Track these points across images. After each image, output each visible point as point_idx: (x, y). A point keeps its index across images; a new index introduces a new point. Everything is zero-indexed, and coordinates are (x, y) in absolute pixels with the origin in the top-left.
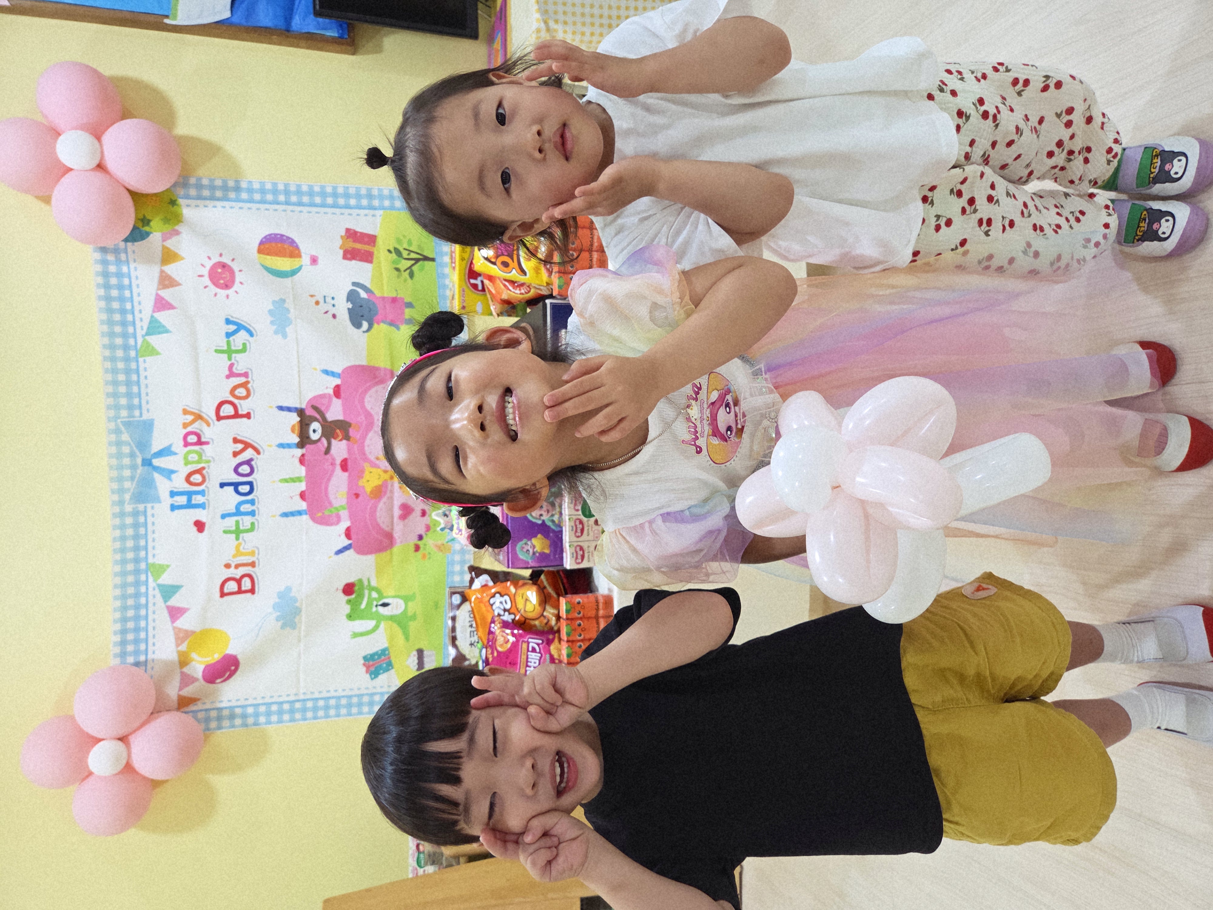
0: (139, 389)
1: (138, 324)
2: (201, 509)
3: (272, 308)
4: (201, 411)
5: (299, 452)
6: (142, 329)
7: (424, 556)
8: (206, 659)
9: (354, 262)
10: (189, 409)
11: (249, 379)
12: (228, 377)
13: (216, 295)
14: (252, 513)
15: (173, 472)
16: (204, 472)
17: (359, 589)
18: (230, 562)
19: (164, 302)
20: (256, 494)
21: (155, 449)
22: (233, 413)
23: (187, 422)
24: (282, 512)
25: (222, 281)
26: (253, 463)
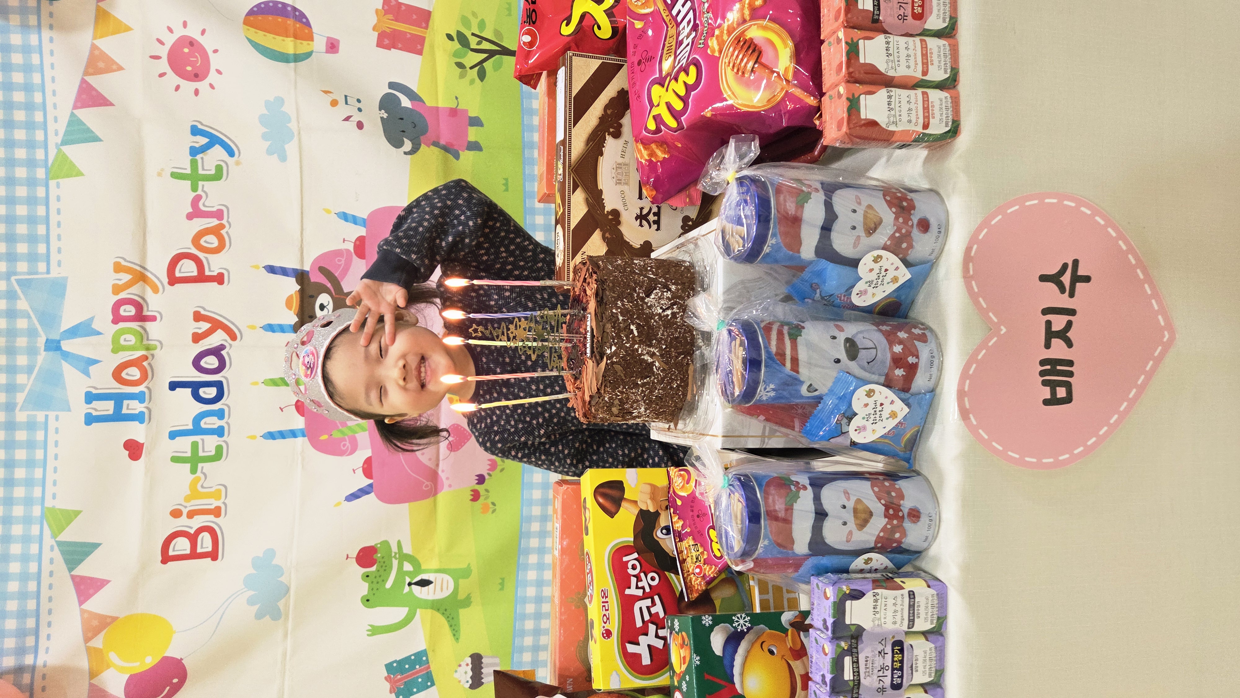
0: (48, 229)
1: (51, 126)
2: (136, 423)
3: (266, 112)
4: (143, 268)
6: (56, 134)
7: (485, 509)
8: (132, 666)
9: (392, 49)
10: (124, 263)
11: (224, 222)
12: (190, 217)
13: (177, 88)
14: (220, 432)
15: (95, 362)
16: (145, 364)
17: (383, 558)
18: (179, 507)
19: (94, 93)
20: (226, 403)
21: (66, 325)
22: (195, 273)
23: (120, 283)
24: (266, 431)
25: (189, 68)
26: (224, 352)
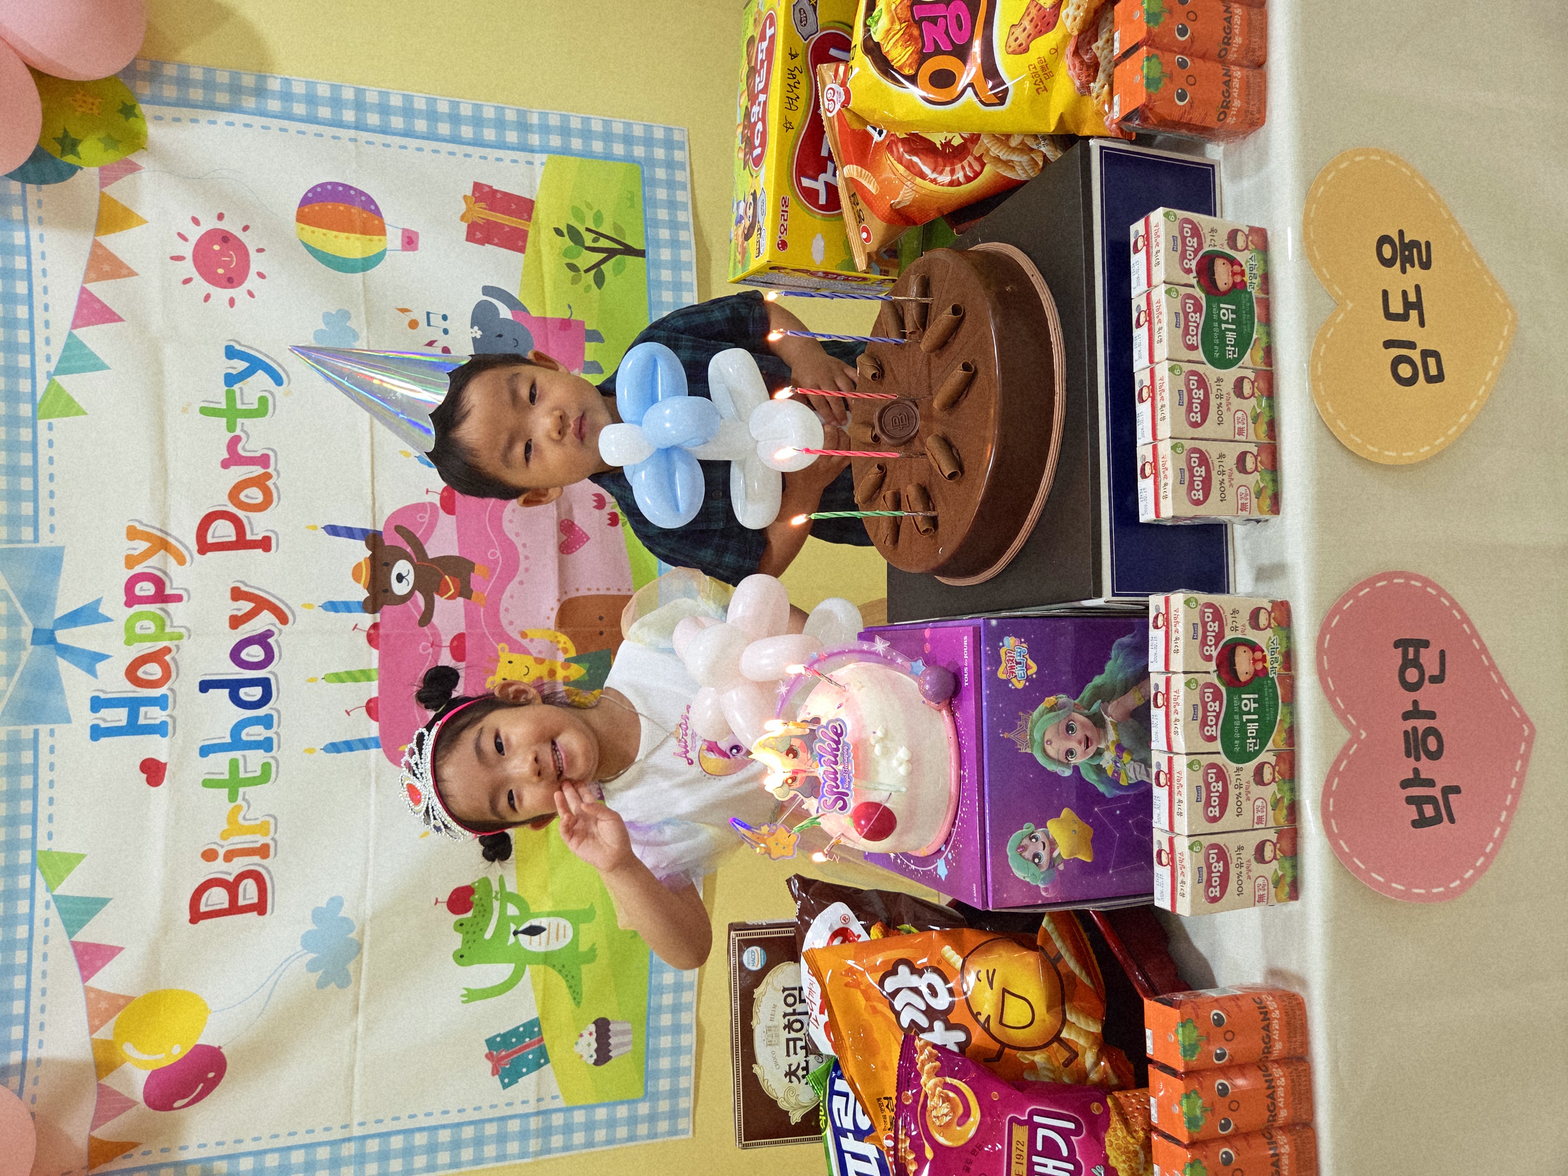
0: (36, 483)
1: (41, 350)
2: (157, 736)
3: (323, 327)
4: (167, 533)
5: (367, 620)
6: (48, 360)
8: (152, 1058)
9: (487, 245)
10: (140, 527)
11: (270, 470)
12: (225, 464)
13: (207, 298)
14: (266, 745)
15: (100, 657)
16: (168, 658)
18: (214, 847)
19: (98, 306)
20: (275, 707)
21: (62, 609)
22: (235, 537)
23: (135, 553)
24: (328, 742)
25: (221, 271)
26: (271, 641)
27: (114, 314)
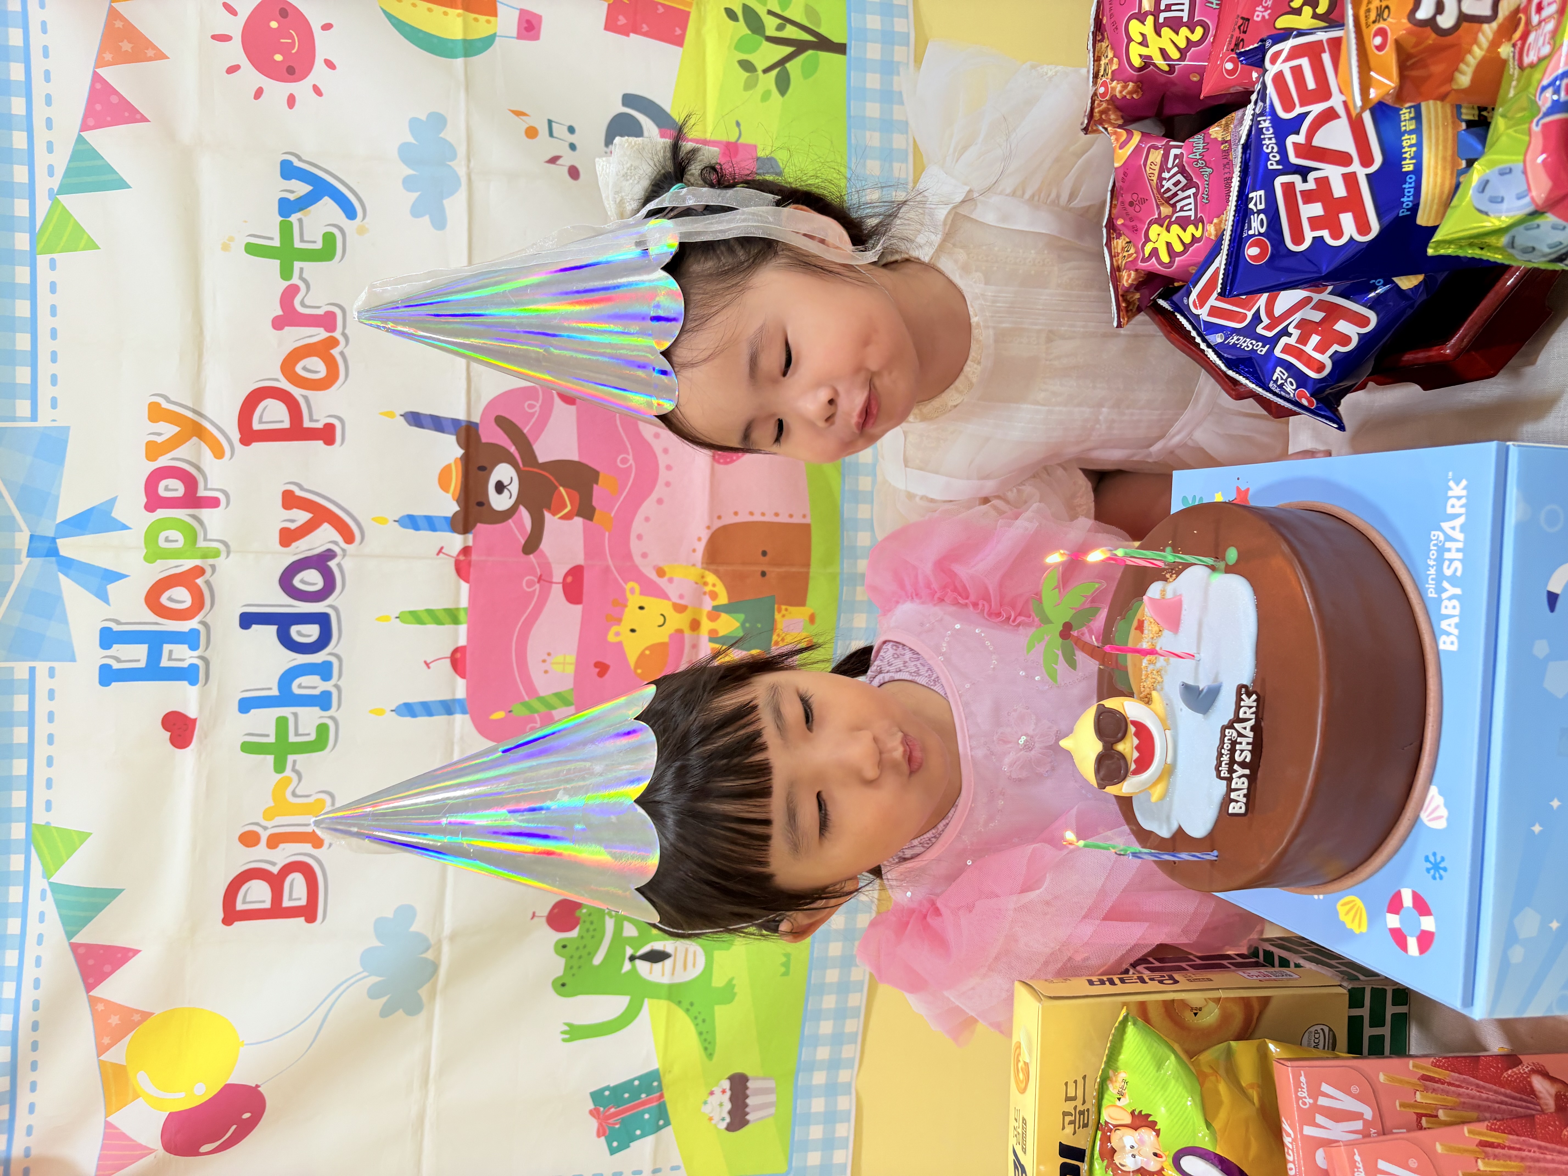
0: (34, 341)
1: (42, 159)
2: (185, 683)
3: (411, 139)
4: (201, 415)
5: (456, 542)
6: (51, 173)
9: (632, 35)
10: (165, 405)
11: (337, 333)
12: (278, 324)
13: (259, 93)
14: (324, 701)
15: (116, 576)
16: (200, 581)
18: (255, 828)
19: (114, 99)
20: (335, 651)
21: (66, 511)
22: (286, 425)
23: (159, 439)
24: (401, 702)
25: (278, 58)
26: (332, 564)
27: (138, 112)
